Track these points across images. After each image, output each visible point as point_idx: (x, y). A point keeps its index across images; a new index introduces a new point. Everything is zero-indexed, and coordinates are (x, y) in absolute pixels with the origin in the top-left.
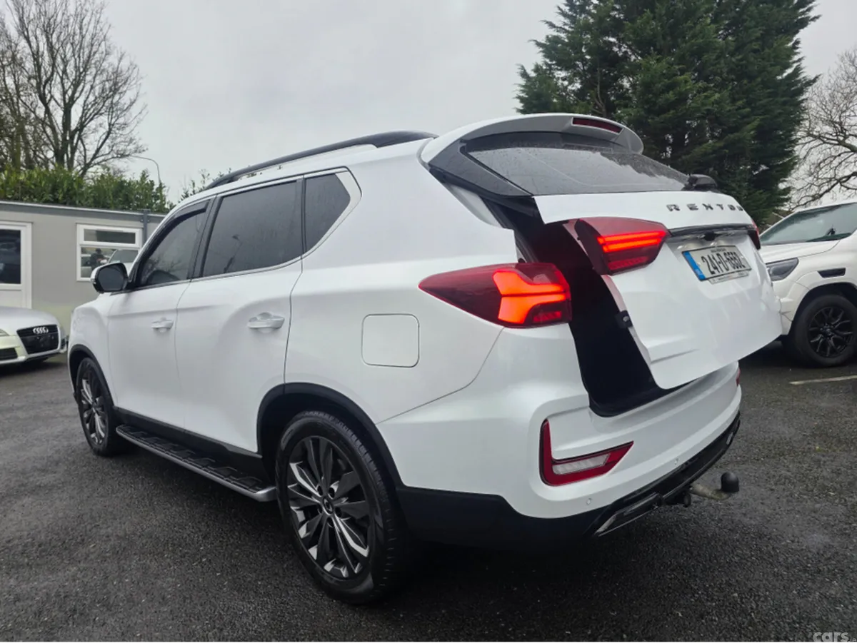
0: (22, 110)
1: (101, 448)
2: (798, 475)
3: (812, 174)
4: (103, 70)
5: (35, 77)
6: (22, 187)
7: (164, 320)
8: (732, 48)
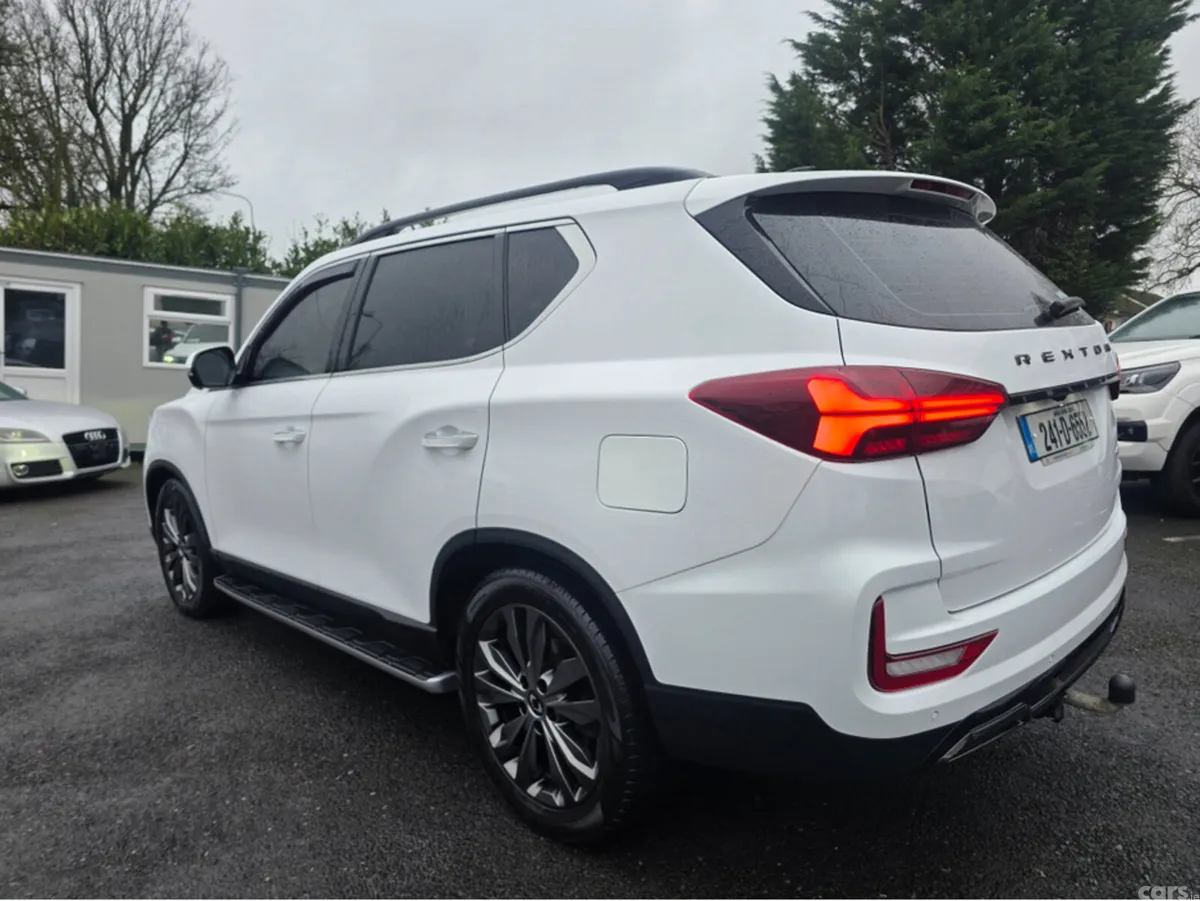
0: (63, 122)
1: (191, 606)
2: (1191, 674)
3: (1180, 239)
4: (179, 68)
5: (82, 77)
6: (67, 234)
7: (292, 429)
8: (1074, 57)
